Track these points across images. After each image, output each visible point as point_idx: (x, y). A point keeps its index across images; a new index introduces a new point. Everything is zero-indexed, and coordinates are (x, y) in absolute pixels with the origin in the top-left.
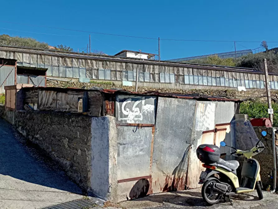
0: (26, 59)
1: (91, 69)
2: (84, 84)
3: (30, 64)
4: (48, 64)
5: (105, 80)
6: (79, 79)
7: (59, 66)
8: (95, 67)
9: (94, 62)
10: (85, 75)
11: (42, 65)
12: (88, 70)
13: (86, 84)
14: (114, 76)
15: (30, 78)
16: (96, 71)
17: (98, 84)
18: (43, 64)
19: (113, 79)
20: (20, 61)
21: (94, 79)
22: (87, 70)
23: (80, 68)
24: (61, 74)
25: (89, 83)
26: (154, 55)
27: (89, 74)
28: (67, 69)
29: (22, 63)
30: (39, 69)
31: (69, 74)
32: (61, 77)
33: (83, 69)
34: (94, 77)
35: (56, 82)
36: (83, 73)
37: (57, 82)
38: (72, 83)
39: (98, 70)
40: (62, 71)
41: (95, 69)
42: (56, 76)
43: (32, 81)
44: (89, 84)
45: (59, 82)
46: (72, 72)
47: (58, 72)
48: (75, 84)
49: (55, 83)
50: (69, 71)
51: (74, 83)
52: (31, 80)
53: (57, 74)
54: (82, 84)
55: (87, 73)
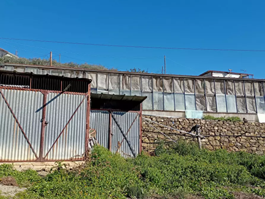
0: (102, 83)
1: (203, 95)
2: (196, 122)
3: (108, 90)
4: (136, 90)
5: (227, 113)
6: (184, 112)
7: (152, 92)
8: (210, 92)
9: (207, 83)
10: (194, 106)
11: (126, 92)
12: (198, 98)
13: (199, 122)
14: (243, 106)
15: (113, 116)
16: (211, 98)
17: (219, 121)
18: (128, 90)
19: (241, 111)
20: (93, 86)
21: (209, 112)
22: (196, 97)
23: (185, 93)
24: (157, 105)
25: (203, 119)
26: (248, 75)
27: (200, 104)
28: (165, 96)
29: (96, 89)
30: (130, 99)
31: (169, 106)
32: (157, 111)
33: (190, 96)
34: (209, 109)
35: (150, 120)
36: (191, 103)
37: (152, 119)
38: (176, 120)
39: (215, 95)
40: (157, 100)
41: (210, 96)
42: (148, 109)
43: (116, 123)
44: (203, 122)
45: (154, 119)
46: (173, 101)
47: (151, 103)
48: (180, 122)
49: (148, 122)
50: (168, 99)
51: (179, 120)
52: (114, 119)
53: (150, 105)
54: (193, 122)
55: (197, 102)
